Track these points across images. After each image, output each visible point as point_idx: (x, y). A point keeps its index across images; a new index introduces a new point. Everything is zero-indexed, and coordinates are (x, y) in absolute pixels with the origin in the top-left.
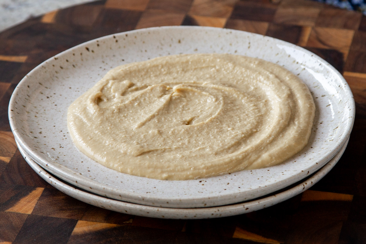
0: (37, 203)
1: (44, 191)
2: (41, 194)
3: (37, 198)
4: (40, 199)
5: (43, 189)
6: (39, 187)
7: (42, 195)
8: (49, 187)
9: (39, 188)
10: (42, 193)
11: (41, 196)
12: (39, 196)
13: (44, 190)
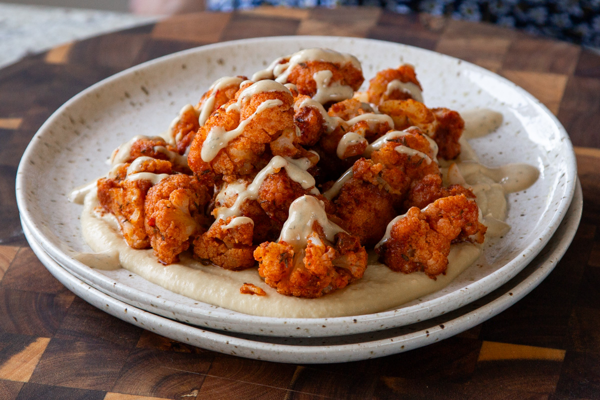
0: (39, 363)
1: (50, 344)
2: (45, 348)
3: (39, 356)
4: (43, 357)
5: (47, 340)
6: (41, 336)
7: (47, 351)
8: (58, 337)
9: (42, 338)
10: (47, 347)
11: (44, 352)
12: (42, 352)
13: (51, 341)
